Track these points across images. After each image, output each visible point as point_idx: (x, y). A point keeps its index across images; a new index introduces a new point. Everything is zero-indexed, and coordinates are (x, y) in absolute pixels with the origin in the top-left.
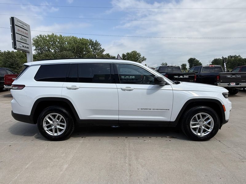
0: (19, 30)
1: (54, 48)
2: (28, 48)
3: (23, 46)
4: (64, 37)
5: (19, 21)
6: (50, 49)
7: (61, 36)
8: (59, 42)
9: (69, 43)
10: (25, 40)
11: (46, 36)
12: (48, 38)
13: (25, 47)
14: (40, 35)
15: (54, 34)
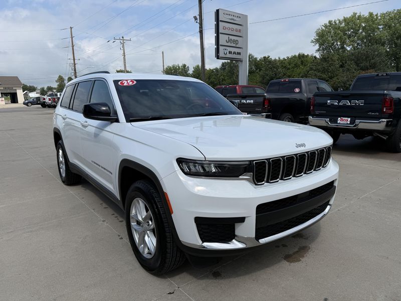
0: (224, 28)
1: (353, 41)
2: (239, 54)
3: (229, 52)
4: (377, 15)
5: (226, 12)
6: (345, 46)
7: (371, 14)
8: (364, 28)
9: (388, 26)
10: (236, 42)
11: (340, 22)
12: (343, 25)
13: (234, 53)
14: (330, 22)
15: (356, 13)
